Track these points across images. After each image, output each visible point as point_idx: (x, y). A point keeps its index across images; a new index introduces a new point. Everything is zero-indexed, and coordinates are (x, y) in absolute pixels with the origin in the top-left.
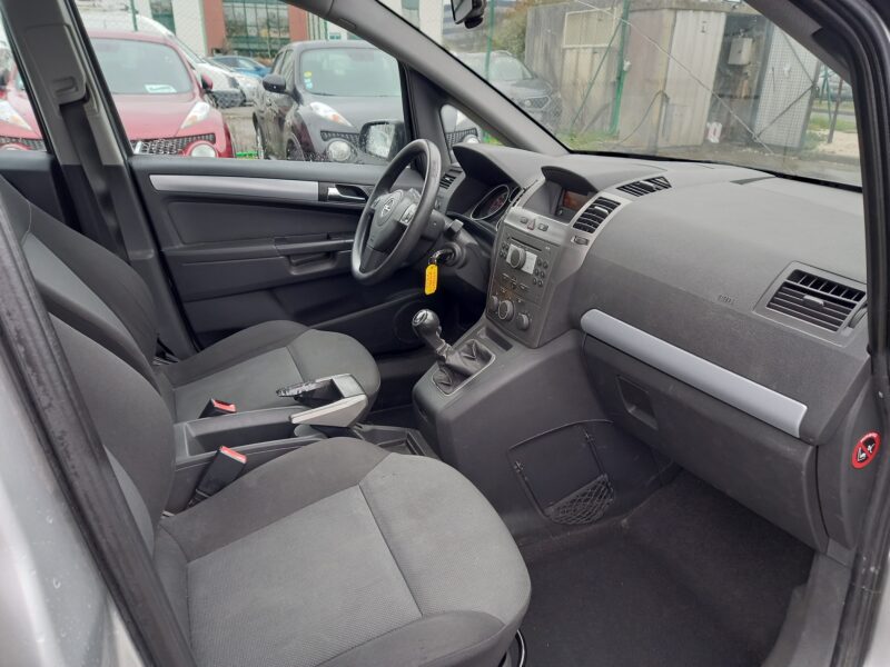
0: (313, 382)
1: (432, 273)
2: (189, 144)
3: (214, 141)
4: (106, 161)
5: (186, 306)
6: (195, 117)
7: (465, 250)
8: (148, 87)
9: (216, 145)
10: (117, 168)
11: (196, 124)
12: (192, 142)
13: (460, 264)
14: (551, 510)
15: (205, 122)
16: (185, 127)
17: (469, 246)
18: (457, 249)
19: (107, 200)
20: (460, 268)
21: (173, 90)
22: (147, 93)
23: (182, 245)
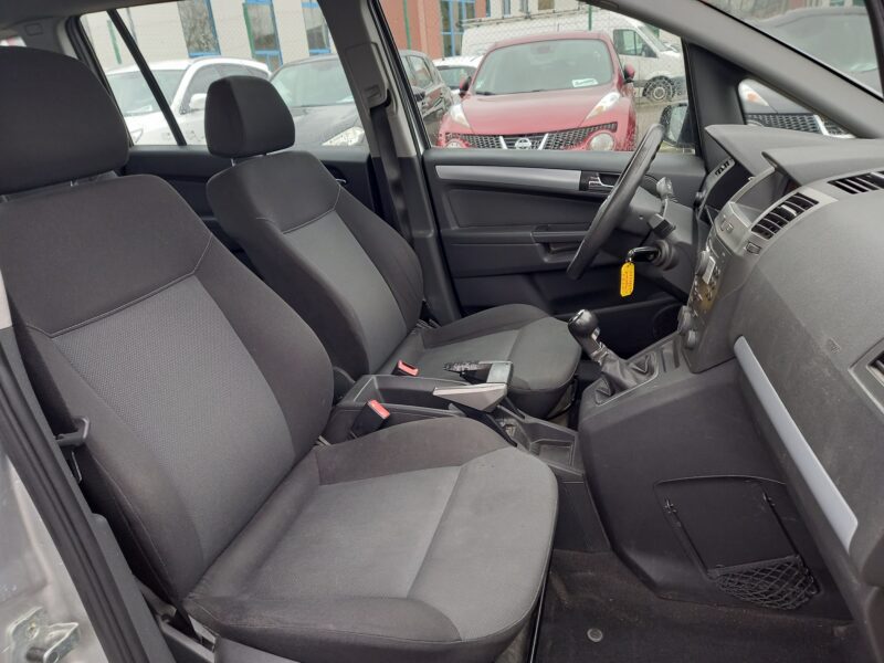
0: (476, 363)
1: (628, 272)
2: (590, 134)
3: (615, 130)
4: (401, 154)
5: (456, 281)
6: (602, 107)
7: (673, 250)
8: (574, 82)
9: (616, 134)
10: (409, 160)
11: (601, 113)
12: (594, 131)
13: (666, 265)
14: (716, 573)
15: (611, 111)
16: (591, 117)
17: (680, 245)
18: (666, 247)
19: (398, 186)
20: (667, 269)
21: (596, 83)
22: (573, 88)
23: (457, 228)
